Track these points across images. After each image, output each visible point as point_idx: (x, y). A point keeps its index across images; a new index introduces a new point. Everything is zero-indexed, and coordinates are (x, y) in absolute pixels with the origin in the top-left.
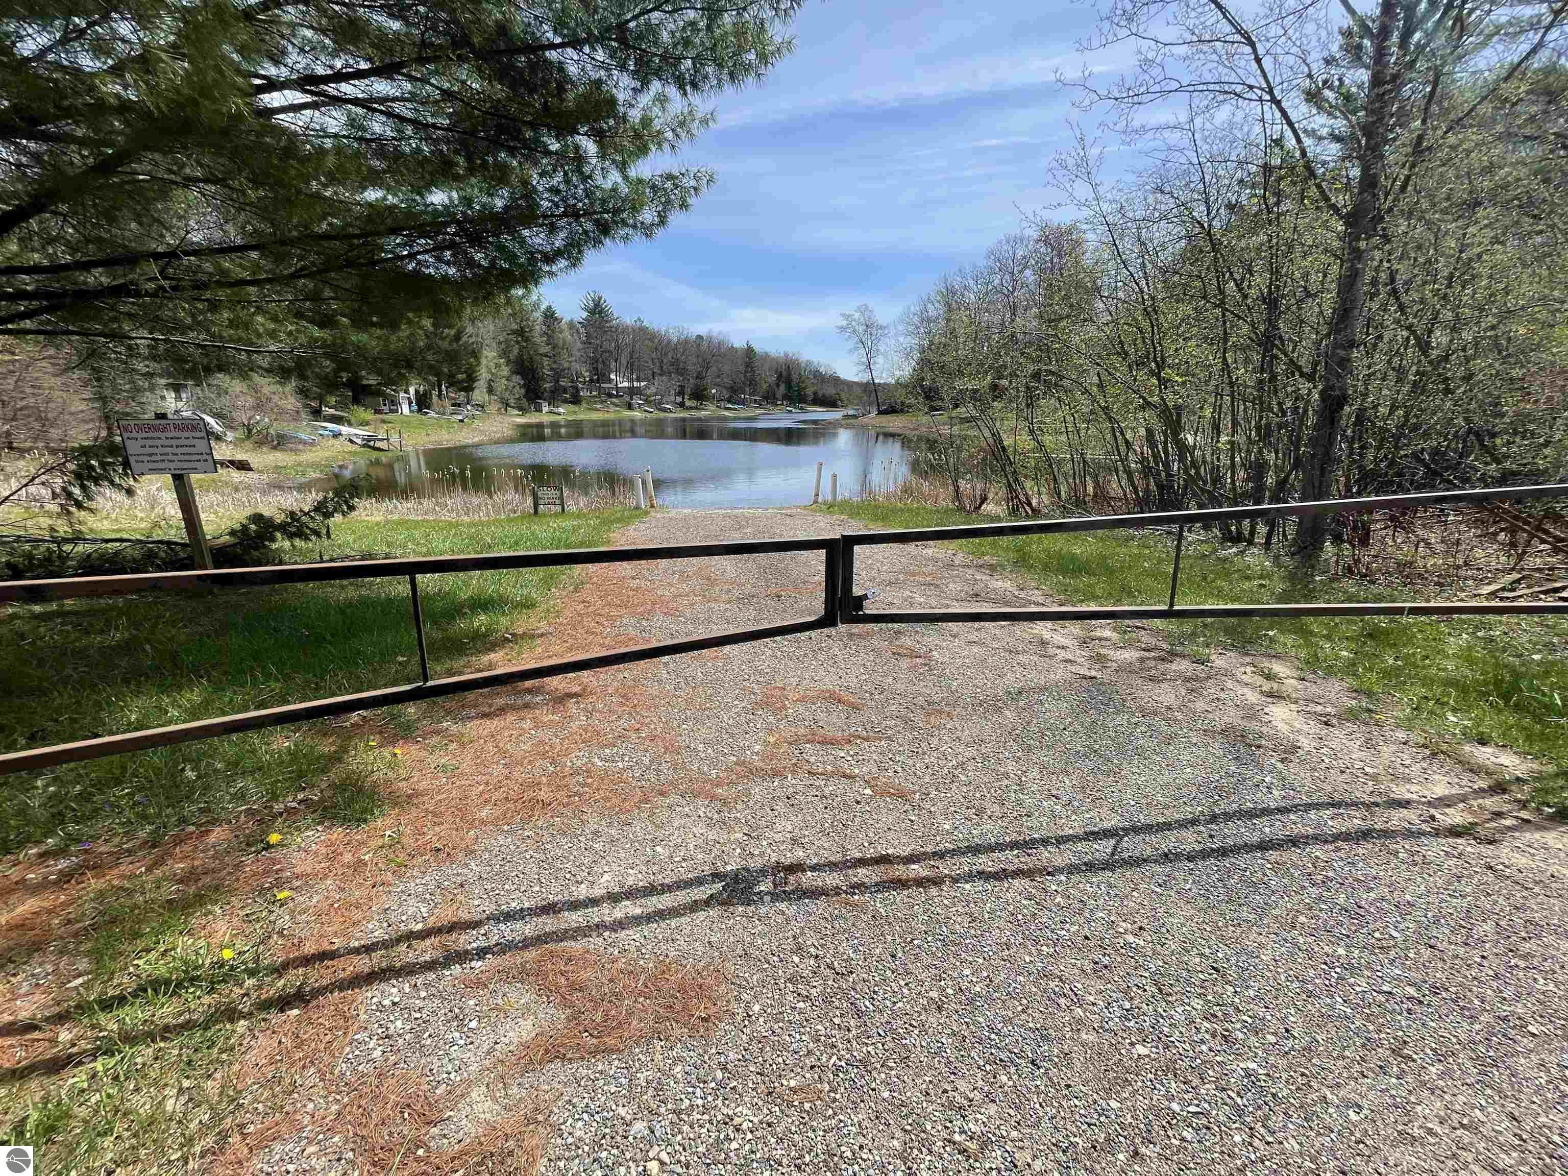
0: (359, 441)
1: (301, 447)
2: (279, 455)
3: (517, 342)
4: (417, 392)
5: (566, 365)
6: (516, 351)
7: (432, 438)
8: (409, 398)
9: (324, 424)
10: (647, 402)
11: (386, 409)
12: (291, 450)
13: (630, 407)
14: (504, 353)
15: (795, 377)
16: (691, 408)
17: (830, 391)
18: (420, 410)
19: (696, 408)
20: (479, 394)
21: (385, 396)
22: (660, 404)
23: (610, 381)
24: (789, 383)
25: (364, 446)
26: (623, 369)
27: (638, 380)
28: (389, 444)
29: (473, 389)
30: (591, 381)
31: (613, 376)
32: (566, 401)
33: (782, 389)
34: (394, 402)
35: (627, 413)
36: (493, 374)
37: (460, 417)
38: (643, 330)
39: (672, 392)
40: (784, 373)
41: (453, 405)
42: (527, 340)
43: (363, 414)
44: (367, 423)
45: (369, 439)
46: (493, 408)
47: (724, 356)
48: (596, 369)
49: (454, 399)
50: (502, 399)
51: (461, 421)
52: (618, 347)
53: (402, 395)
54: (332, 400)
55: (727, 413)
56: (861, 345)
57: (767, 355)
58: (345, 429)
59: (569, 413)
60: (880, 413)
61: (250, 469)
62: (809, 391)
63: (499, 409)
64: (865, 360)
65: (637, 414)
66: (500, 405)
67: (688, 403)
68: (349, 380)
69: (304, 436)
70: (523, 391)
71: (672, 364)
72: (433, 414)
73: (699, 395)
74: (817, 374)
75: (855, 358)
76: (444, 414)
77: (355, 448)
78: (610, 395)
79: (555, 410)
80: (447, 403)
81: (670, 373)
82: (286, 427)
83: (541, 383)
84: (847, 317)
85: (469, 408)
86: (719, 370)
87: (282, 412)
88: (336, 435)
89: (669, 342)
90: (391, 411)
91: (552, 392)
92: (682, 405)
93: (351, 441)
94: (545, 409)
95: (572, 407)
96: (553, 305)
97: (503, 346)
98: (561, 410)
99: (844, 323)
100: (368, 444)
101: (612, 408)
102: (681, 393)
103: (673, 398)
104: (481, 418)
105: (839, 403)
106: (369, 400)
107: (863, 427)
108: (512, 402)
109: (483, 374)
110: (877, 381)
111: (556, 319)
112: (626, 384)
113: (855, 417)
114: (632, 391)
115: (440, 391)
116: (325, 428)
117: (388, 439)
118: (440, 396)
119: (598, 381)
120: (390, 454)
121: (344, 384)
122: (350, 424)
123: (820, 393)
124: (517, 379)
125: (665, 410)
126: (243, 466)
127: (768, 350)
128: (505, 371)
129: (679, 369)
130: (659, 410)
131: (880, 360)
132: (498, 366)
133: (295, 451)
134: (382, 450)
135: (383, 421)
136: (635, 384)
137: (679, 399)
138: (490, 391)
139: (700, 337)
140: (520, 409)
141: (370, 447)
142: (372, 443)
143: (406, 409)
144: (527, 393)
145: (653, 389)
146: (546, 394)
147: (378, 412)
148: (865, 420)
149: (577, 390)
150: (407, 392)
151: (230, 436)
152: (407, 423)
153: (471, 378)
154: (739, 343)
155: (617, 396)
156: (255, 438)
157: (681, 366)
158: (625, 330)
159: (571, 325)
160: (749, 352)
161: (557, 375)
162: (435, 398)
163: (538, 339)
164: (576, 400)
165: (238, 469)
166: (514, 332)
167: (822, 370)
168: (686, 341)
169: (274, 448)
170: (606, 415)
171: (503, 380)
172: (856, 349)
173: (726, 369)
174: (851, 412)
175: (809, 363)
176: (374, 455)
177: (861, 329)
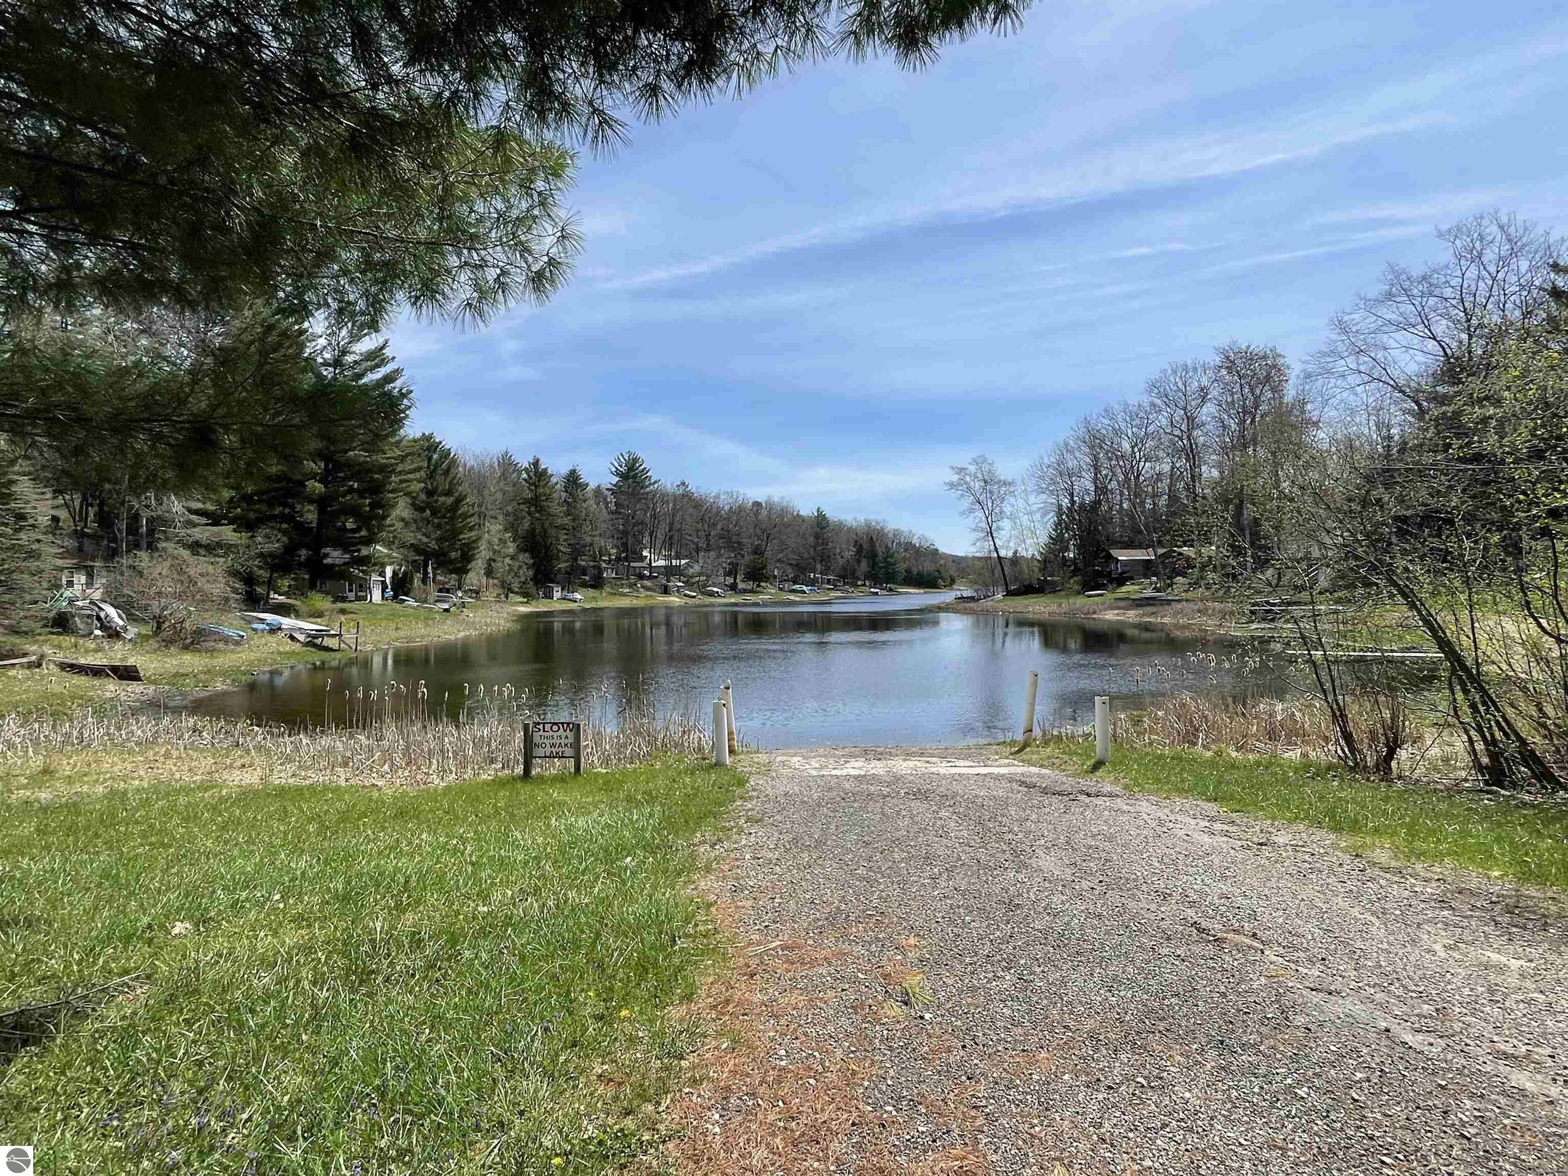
0: (301, 638)
1: (221, 645)
2: (187, 658)
3: (529, 513)
4: (395, 573)
5: (588, 539)
6: (526, 524)
7: (402, 633)
8: (383, 582)
9: (261, 615)
10: (689, 584)
11: (351, 596)
12: (207, 651)
13: (666, 591)
14: (512, 527)
15: (880, 550)
16: (745, 591)
17: (927, 567)
18: (395, 597)
19: (752, 591)
20: (475, 577)
21: (351, 579)
22: (705, 586)
23: (642, 559)
24: (872, 556)
25: (307, 644)
26: (658, 545)
27: (678, 557)
28: (341, 641)
29: (466, 572)
30: (618, 559)
31: (645, 553)
32: (585, 585)
33: (864, 566)
34: (363, 587)
35: (662, 599)
36: (494, 551)
37: (446, 606)
38: (687, 497)
39: (721, 571)
40: (866, 546)
41: (440, 591)
42: (541, 510)
43: (322, 602)
44: (320, 614)
45: (320, 634)
46: (489, 596)
47: (786, 526)
48: (625, 545)
49: (444, 583)
50: (503, 582)
51: (446, 610)
52: (654, 516)
53: (375, 577)
54: (285, 583)
55: (792, 597)
56: (978, 506)
57: (841, 524)
58: (287, 622)
59: (586, 599)
60: (1010, 593)
61: (138, 679)
62: (901, 567)
63: (498, 595)
64: (984, 525)
65: (674, 600)
66: (499, 591)
67: (741, 586)
68: (308, 559)
69: (231, 632)
70: (531, 573)
71: (721, 537)
72: (411, 602)
73: (757, 575)
74: (909, 546)
75: (970, 521)
76: (425, 601)
77: (297, 647)
78: (641, 577)
79: (570, 596)
80: (432, 587)
81: (719, 548)
82: (209, 620)
83: (555, 562)
84: (961, 470)
85: (460, 594)
86: (783, 543)
87: (206, 599)
88: (275, 630)
89: (719, 510)
90: (358, 599)
91: (568, 573)
92: (733, 587)
93: (292, 638)
94: (557, 595)
95: (591, 592)
96: (578, 468)
97: (511, 519)
98: (577, 596)
99: (955, 478)
100: (313, 642)
101: (643, 593)
102: (732, 572)
103: (721, 579)
104: (473, 607)
105: (941, 582)
106: (329, 584)
107: (987, 612)
108: (516, 586)
109: (483, 553)
110: (1003, 553)
111: (581, 485)
112: (662, 563)
113: (972, 599)
114: (670, 571)
115: (426, 573)
116: (262, 621)
117: (340, 635)
118: (424, 580)
119: (626, 559)
120: (338, 655)
121: (301, 565)
122: (298, 616)
123: (915, 571)
124: (525, 558)
125: (712, 594)
126: (127, 674)
127: (842, 518)
128: (511, 548)
129: (730, 541)
130: (703, 593)
131: (1006, 524)
132: (502, 541)
133: (212, 651)
134: (331, 650)
135: (343, 611)
136: (674, 562)
137: (730, 580)
138: (489, 573)
139: (757, 504)
140: (526, 595)
141: (315, 645)
142: (319, 641)
143: (376, 595)
144: (535, 575)
145: (697, 568)
146: (559, 577)
147: (337, 599)
148: (984, 604)
149: (600, 571)
150: (382, 574)
151: (132, 631)
152: (373, 613)
153: (467, 556)
154: (807, 510)
155: (650, 578)
156: (164, 635)
157: (734, 538)
158: (664, 497)
159: (598, 492)
160: (821, 521)
161: (576, 552)
162: (417, 582)
163: (556, 509)
164: (597, 583)
165: (121, 678)
166: (526, 501)
167: (916, 541)
168: (741, 509)
169: (186, 648)
170: (635, 602)
171: (507, 560)
172: (971, 511)
173: (791, 542)
174: (968, 593)
175: (897, 533)
176: (317, 657)
177: (977, 485)
